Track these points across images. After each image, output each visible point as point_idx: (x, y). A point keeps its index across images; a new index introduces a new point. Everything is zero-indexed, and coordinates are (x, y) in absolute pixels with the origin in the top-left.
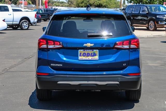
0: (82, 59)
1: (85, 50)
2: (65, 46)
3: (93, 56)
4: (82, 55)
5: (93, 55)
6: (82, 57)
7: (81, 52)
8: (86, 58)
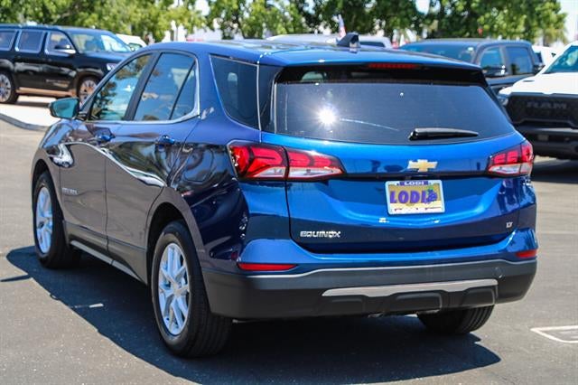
0: (398, 212)
1: (406, 183)
2: (349, 170)
3: (429, 200)
4: (396, 198)
5: (427, 196)
6: (399, 205)
7: (393, 190)
8: (409, 208)
